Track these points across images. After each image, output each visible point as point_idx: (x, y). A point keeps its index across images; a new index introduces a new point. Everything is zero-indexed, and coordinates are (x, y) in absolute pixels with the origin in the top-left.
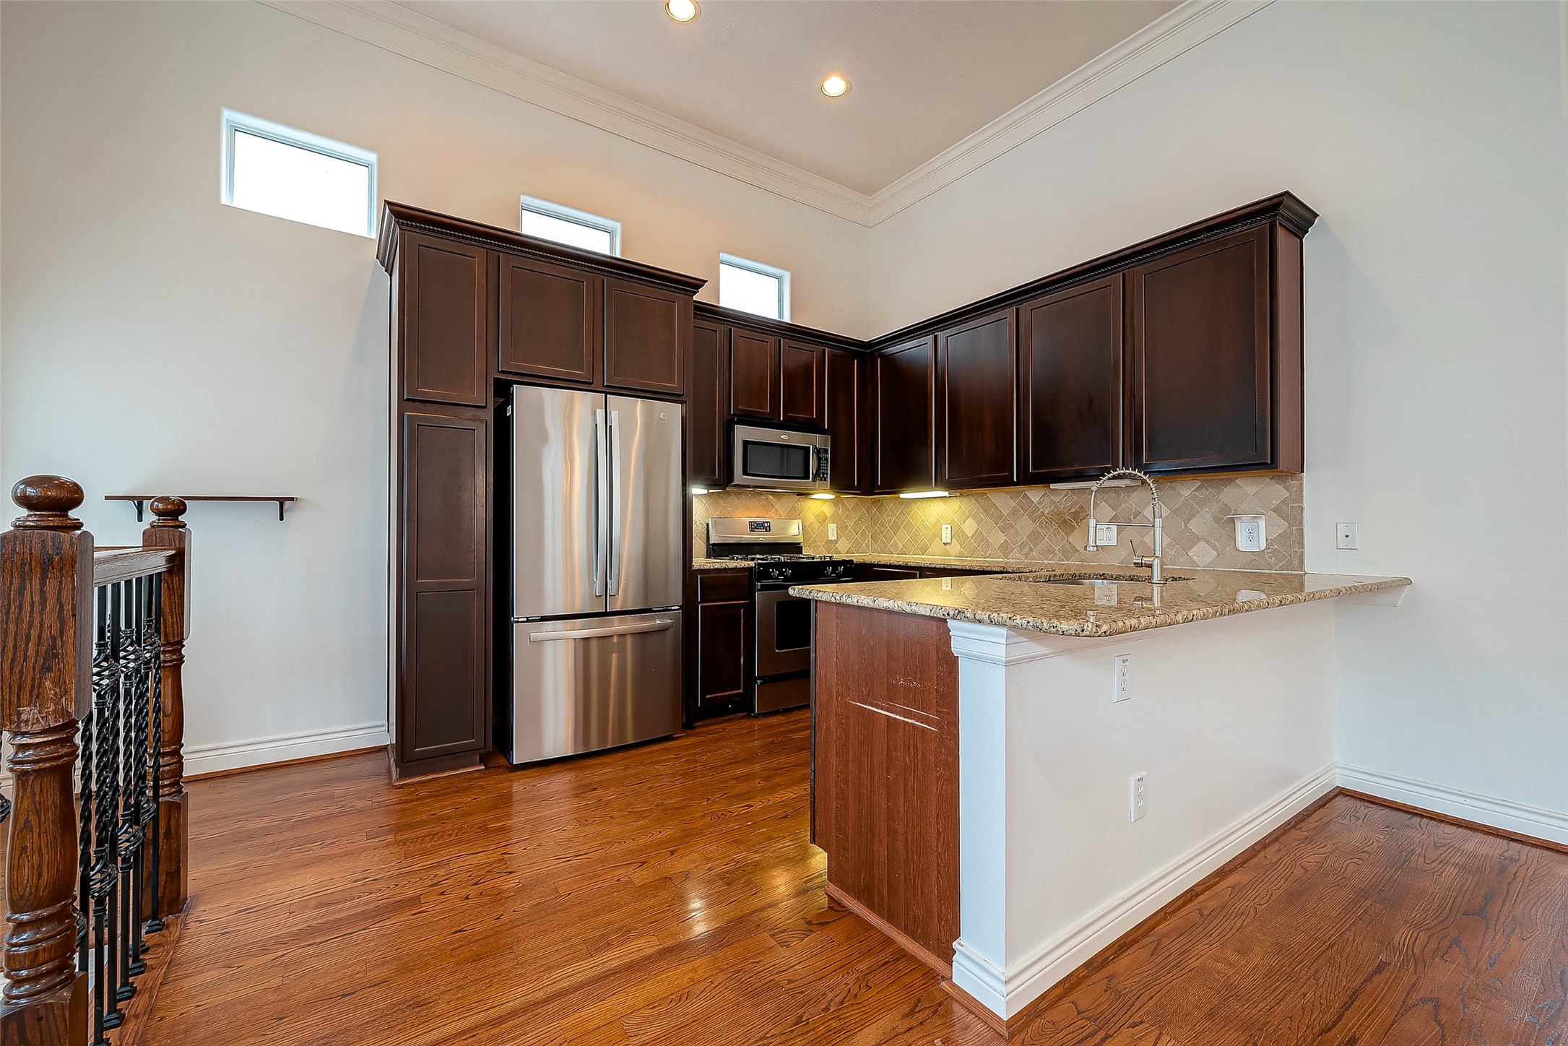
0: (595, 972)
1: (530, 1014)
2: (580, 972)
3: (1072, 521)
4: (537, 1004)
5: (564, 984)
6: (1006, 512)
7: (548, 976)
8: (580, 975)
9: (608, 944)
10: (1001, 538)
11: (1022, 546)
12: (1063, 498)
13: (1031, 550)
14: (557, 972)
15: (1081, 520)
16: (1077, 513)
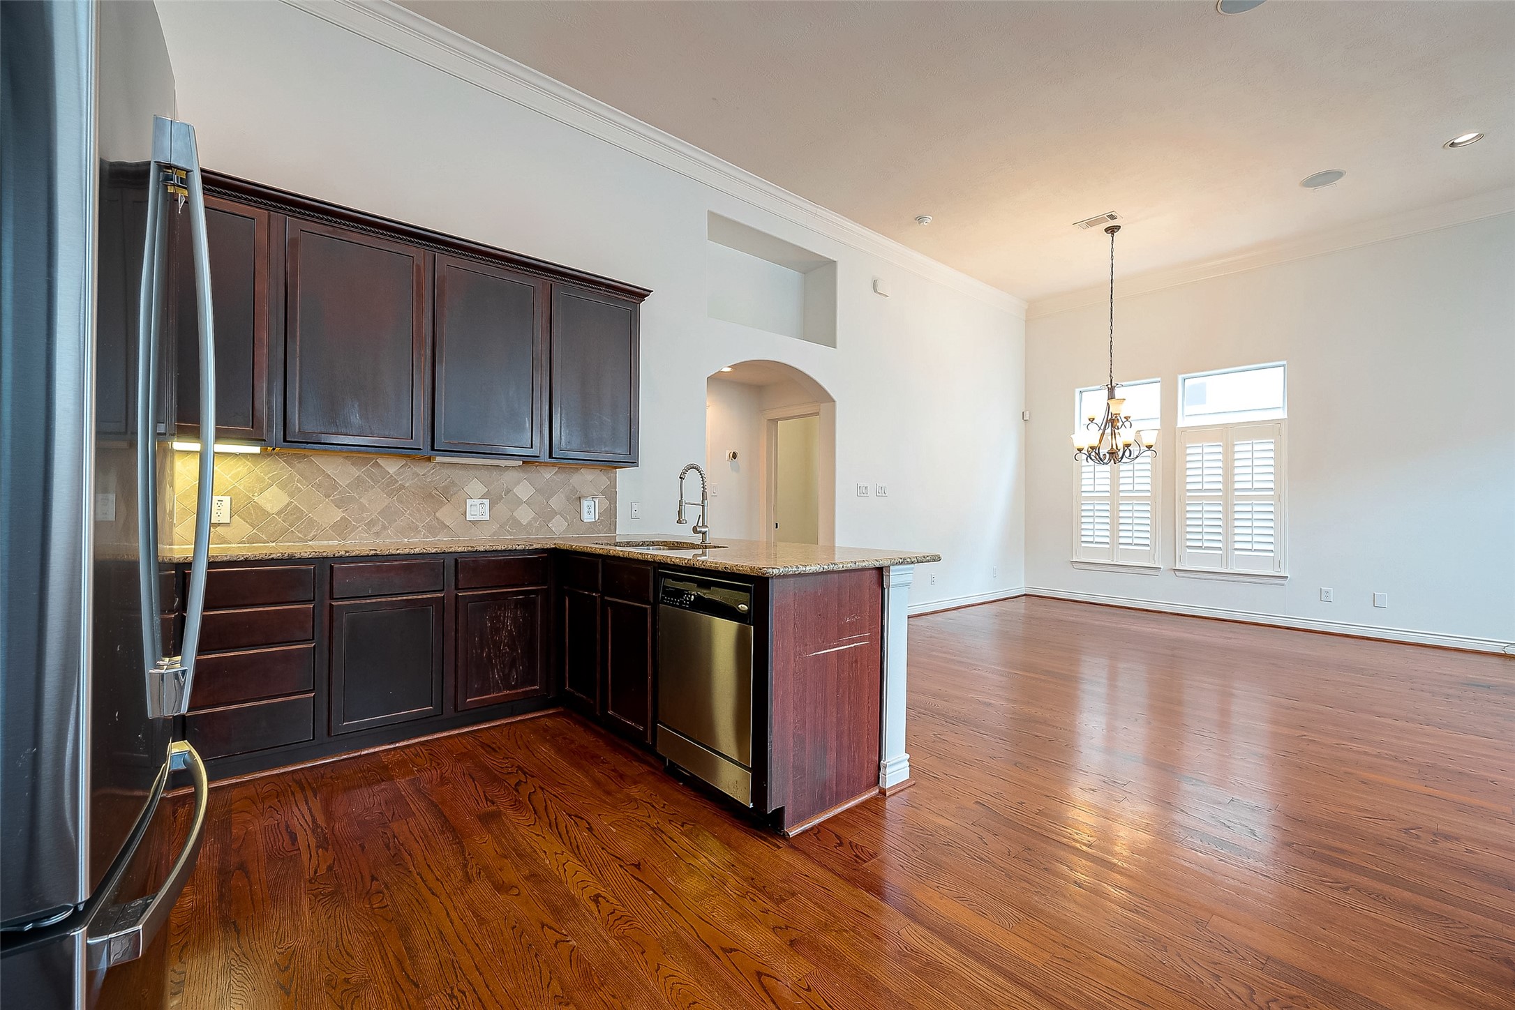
0: (971, 962)
1: (1049, 992)
2: (978, 973)
3: (445, 495)
4: (1037, 993)
5: (1000, 980)
6: (343, 482)
7: (999, 998)
8: (981, 972)
9: (928, 963)
10: (337, 515)
11: (371, 524)
12: (429, 471)
13: (384, 528)
14: (989, 992)
15: (452, 495)
16: (446, 488)
